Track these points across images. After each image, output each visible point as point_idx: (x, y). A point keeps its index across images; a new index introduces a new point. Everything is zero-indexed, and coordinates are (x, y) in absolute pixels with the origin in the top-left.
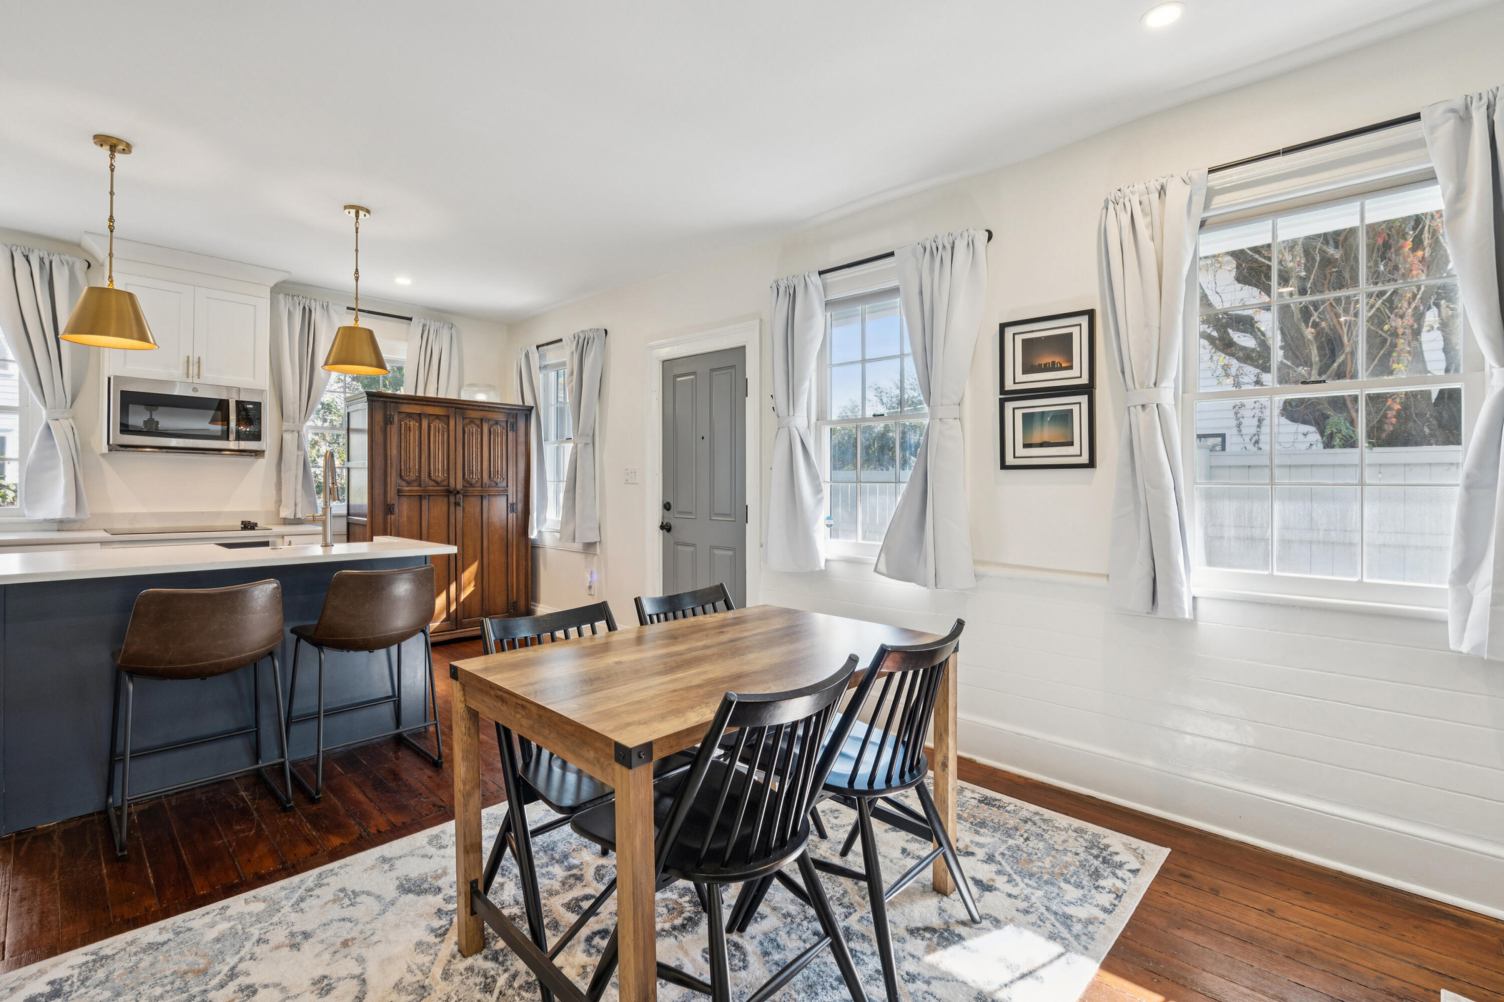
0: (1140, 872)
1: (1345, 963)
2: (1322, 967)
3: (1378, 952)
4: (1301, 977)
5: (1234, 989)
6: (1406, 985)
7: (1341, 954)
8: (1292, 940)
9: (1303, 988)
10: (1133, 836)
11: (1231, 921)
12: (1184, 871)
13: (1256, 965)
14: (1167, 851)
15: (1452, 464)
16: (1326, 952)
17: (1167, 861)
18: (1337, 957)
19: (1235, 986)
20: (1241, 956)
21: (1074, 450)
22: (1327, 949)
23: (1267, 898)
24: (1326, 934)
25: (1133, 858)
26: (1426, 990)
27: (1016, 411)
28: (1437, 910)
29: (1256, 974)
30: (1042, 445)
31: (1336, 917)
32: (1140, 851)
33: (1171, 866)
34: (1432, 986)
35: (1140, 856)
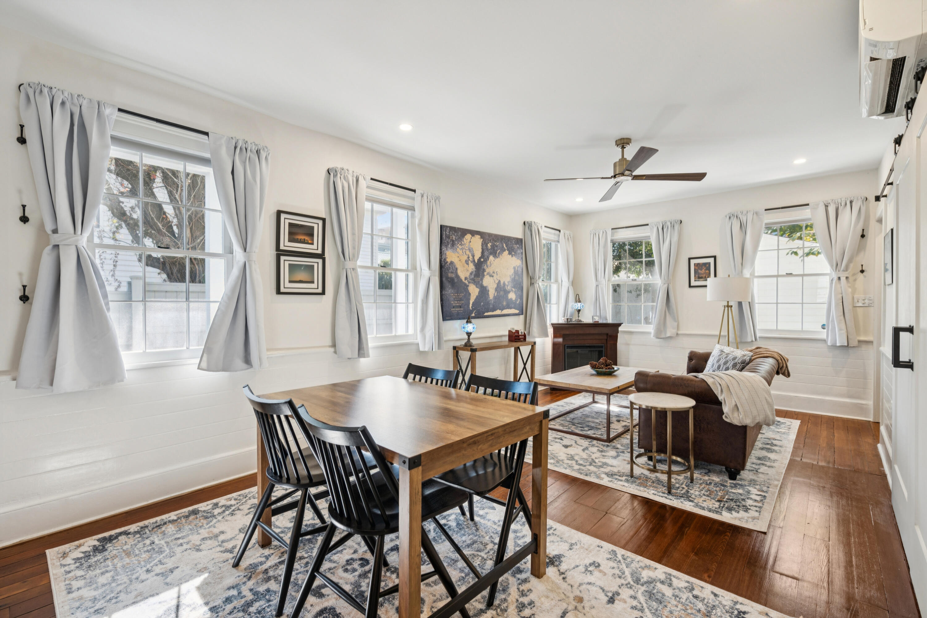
21: (314, 285)
27: (286, 262)
30: (301, 282)
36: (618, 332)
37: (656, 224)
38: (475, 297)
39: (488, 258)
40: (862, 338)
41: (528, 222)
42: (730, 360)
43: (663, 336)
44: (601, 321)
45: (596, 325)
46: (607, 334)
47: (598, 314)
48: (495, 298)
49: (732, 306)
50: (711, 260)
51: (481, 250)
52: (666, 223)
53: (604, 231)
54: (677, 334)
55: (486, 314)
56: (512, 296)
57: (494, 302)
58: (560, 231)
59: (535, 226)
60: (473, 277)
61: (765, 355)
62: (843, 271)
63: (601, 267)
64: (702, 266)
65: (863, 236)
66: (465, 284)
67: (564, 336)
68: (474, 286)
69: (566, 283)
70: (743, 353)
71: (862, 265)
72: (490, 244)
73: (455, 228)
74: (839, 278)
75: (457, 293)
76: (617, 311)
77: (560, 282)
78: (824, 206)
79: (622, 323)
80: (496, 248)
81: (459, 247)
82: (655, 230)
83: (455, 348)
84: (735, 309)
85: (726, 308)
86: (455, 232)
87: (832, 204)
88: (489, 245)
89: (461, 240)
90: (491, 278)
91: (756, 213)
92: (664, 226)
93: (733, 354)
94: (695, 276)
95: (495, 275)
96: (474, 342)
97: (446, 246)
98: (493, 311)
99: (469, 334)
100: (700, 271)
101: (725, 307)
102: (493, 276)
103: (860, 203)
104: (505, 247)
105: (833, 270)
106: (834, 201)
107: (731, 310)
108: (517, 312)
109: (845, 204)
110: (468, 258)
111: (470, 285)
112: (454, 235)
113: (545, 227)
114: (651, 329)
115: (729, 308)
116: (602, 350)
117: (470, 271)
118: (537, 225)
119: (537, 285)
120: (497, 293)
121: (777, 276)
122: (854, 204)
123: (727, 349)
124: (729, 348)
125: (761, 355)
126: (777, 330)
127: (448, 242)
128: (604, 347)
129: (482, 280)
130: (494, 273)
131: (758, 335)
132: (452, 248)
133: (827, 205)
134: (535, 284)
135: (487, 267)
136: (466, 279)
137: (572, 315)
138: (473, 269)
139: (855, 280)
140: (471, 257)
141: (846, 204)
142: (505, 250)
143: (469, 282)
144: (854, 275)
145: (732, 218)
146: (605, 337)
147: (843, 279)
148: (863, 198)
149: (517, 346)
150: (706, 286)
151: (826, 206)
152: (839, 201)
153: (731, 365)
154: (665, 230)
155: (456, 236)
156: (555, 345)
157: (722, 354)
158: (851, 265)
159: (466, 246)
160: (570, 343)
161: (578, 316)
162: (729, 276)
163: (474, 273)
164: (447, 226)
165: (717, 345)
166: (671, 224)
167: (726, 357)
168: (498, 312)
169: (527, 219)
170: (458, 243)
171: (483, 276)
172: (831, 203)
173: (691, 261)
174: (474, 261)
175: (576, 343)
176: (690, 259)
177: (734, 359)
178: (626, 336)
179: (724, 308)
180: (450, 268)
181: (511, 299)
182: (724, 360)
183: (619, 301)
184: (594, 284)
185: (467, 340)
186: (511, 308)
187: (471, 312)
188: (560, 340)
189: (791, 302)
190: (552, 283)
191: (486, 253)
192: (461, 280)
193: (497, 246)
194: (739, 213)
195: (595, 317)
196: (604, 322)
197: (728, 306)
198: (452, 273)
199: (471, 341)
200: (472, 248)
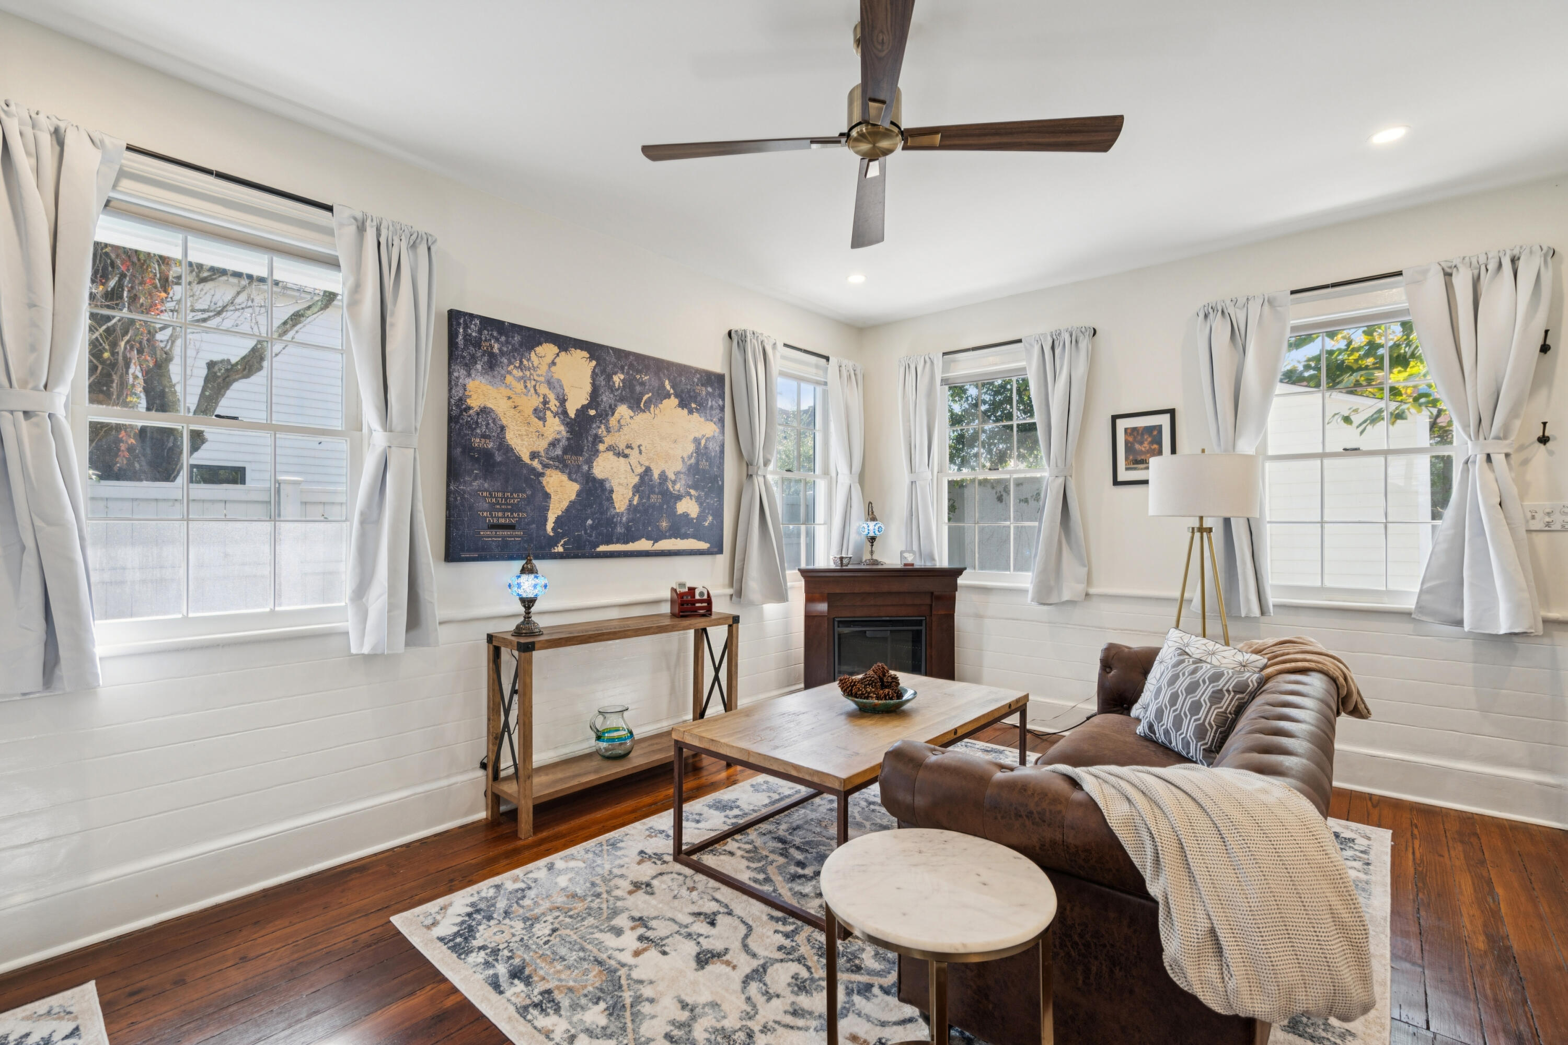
0: (81, 1028)
1: (328, 950)
2: (318, 966)
3: (339, 925)
4: (311, 986)
5: (277, 1040)
6: (371, 932)
7: (320, 947)
8: (281, 966)
9: (320, 992)
10: (32, 1001)
11: (221, 993)
12: (128, 990)
13: (275, 1008)
14: (91, 986)
15: (176, 500)
16: (310, 954)
17: (100, 995)
18: (319, 951)
19: (275, 1037)
20: (256, 1012)
22: (308, 951)
23: (230, 951)
24: (297, 941)
25: (54, 1022)
26: (382, 925)
28: (343, 872)
29: (281, 1013)
31: (292, 924)
32: (56, 1010)
33: (109, 996)
34: (383, 921)
35: (62, 1014)
36: (955, 587)
37: (1037, 338)
38: (565, 504)
39: (613, 410)
40: (1554, 614)
41: (736, 331)
42: (1204, 682)
43: (1053, 600)
44: (919, 564)
45: (907, 573)
46: (932, 593)
47: (915, 548)
48: (631, 508)
49: (1210, 530)
50: (1164, 420)
51: (589, 388)
52: (1060, 334)
53: (927, 359)
54: (1087, 595)
55: (602, 548)
56: (688, 507)
57: (629, 521)
58: (827, 359)
59: (754, 341)
60: (559, 452)
61: (1300, 664)
62: (1497, 438)
63: (921, 439)
64: (1142, 434)
65: (1545, 349)
66: (533, 470)
67: (830, 598)
68: (564, 478)
69: (844, 478)
70: (1239, 658)
71: (1545, 424)
72: (622, 377)
73: (502, 323)
74: (1489, 458)
75: (504, 492)
76: (957, 541)
77: (833, 474)
78: (1441, 275)
79: (965, 569)
80: (638, 388)
81: (515, 372)
82: (1036, 350)
83: (490, 638)
84: (1218, 535)
85: (1197, 535)
86: (501, 334)
87: (1462, 269)
88: (618, 379)
89: (522, 356)
90: (621, 459)
91: (1269, 301)
92: (1056, 343)
93: (1215, 662)
94: (1127, 458)
95: (634, 454)
96: (541, 622)
97: (466, 365)
98: (626, 542)
99: (528, 603)
100: (1137, 446)
101: (1193, 532)
102: (626, 456)
103: (1537, 260)
104: (668, 387)
105: (1470, 437)
106: (1467, 259)
107: (1210, 539)
108: (704, 546)
109: (1496, 265)
110: (545, 402)
111: (548, 472)
112: (497, 340)
113: (785, 345)
114: (1026, 580)
115: (1205, 534)
116: (921, 630)
117: (550, 435)
118: (760, 338)
119: (761, 479)
120: (641, 498)
121: (1323, 456)
122: (1521, 265)
123: (1198, 646)
124: (1205, 641)
125: (1288, 665)
126: (1322, 589)
127: (473, 357)
128: (924, 623)
129: (590, 462)
130: (629, 447)
131: (1272, 599)
132: (486, 373)
133: (1449, 270)
134: (754, 476)
135: (608, 431)
136: (534, 455)
137: (859, 549)
138: (559, 433)
139: (1525, 462)
140: (554, 404)
141: (1500, 265)
142: (668, 396)
143: (545, 466)
144: (1522, 448)
145: (1211, 316)
146: (928, 601)
147: (1498, 459)
148: (1545, 249)
149: (701, 626)
150: (1146, 482)
151: (1448, 275)
152: (1482, 260)
153: (1206, 696)
154: (1057, 351)
155: (502, 344)
156: (810, 618)
157: (1183, 661)
158: (1517, 423)
159: (539, 372)
160: (846, 614)
161: (872, 552)
162: (1203, 451)
163: (564, 442)
164: (472, 316)
165: (1172, 630)
166: (1071, 336)
167: (1194, 672)
168: (644, 545)
169: (735, 327)
170: (510, 363)
171: (596, 452)
172: (1459, 265)
173: (1118, 421)
174: (565, 413)
175: (861, 613)
176: (1114, 418)
177: (1216, 677)
178: (975, 597)
179: (1190, 534)
180: (477, 423)
181: (686, 515)
182: (1188, 681)
183: (961, 519)
184: (906, 478)
185: (522, 619)
186: (684, 536)
187: (553, 541)
188: (823, 607)
189: (1357, 520)
190: (817, 477)
191: (606, 398)
192: (519, 459)
193: (643, 384)
194: (1228, 302)
195: (906, 555)
196: (929, 565)
197: (1201, 530)
198: (484, 436)
199: (534, 618)
200: (559, 381)
